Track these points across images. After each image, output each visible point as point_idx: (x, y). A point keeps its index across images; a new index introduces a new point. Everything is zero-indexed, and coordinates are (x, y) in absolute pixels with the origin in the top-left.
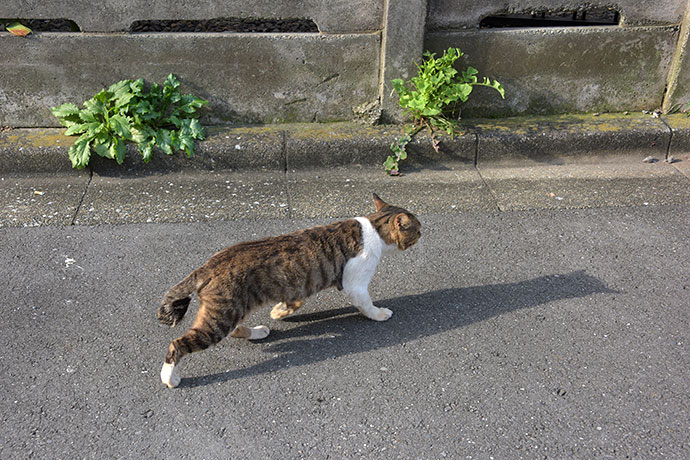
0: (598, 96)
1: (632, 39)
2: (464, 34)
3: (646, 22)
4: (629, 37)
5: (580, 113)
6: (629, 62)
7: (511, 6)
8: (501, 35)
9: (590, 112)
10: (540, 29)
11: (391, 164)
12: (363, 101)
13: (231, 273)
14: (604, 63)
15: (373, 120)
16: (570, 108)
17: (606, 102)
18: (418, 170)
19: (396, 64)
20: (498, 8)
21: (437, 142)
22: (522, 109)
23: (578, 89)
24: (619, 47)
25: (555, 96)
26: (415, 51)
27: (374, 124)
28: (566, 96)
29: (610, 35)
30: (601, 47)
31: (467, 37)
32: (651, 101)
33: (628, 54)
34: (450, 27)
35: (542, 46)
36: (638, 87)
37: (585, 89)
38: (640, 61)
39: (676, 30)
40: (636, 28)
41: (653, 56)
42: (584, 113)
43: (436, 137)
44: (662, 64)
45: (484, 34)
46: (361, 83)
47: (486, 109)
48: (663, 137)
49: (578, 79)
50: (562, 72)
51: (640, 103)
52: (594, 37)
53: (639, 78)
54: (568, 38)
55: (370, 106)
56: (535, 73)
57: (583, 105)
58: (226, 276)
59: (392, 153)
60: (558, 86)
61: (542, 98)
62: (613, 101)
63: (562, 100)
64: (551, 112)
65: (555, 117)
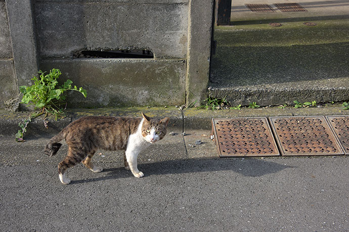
0: (149, 97)
1: (161, 66)
2: (64, 61)
3: (168, 57)
4: (159, 65)
5: (140, 106)
6: (162, 79)
7: (88, 46)
8: (86, 62)
9: (146, 106)
10: (108, 59)
11: (19, 135)
12: (9, 98)
13: (79, 129)
14: (149, 79)
15: (15, 109)
16: (134, 104)
17: (154, 100)
18: (37, 138)
19: (23, 77)
20: (81, 47)
21: (47, 122)
22: (106, 104)
23: (137, 93)
24: (155, 70)
25: (124, 97)
26: (33, 70)
27: (16, 111)
28: (130, 97)
29: (148, 63)
30: (145, 70)
31: (65, 63)
32: (180, 100)
33: (160, 74)
34: (54, 57)
35: (110, 68)
36: (170, 93)
37: (140, 93)
38: (168, 78)
39: (184, 62)
40: (162, 60)
41: (175, 76)
42: (143, 106)
43: (47, 119)
44: (181, 80)
45: (76, 61)
46: (6, 88)
47: (85, 103)
48: (178, 121)
49: (136, 88)
50: (125, 83)
51: (173, 101)
52: (140, 64)
53: (170, 88)
54: (124, 64)
55: (12, 101)
56: (109, 83)
57: (141, 102)
58: (76, 130)
59: (21, 129)
60: (125, 91)
61: (116, 98)
62: (158, 100)
63: (128, 99)
64: (123, 105)
65: (125, 108)
